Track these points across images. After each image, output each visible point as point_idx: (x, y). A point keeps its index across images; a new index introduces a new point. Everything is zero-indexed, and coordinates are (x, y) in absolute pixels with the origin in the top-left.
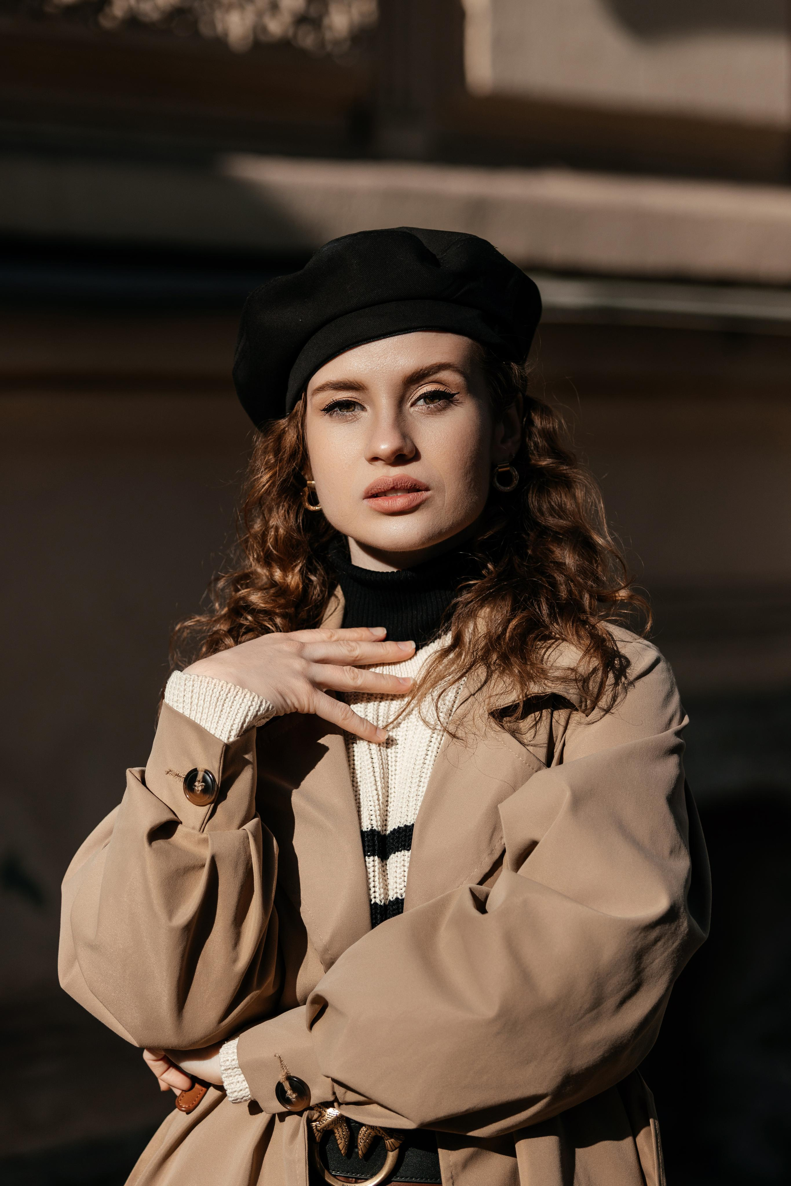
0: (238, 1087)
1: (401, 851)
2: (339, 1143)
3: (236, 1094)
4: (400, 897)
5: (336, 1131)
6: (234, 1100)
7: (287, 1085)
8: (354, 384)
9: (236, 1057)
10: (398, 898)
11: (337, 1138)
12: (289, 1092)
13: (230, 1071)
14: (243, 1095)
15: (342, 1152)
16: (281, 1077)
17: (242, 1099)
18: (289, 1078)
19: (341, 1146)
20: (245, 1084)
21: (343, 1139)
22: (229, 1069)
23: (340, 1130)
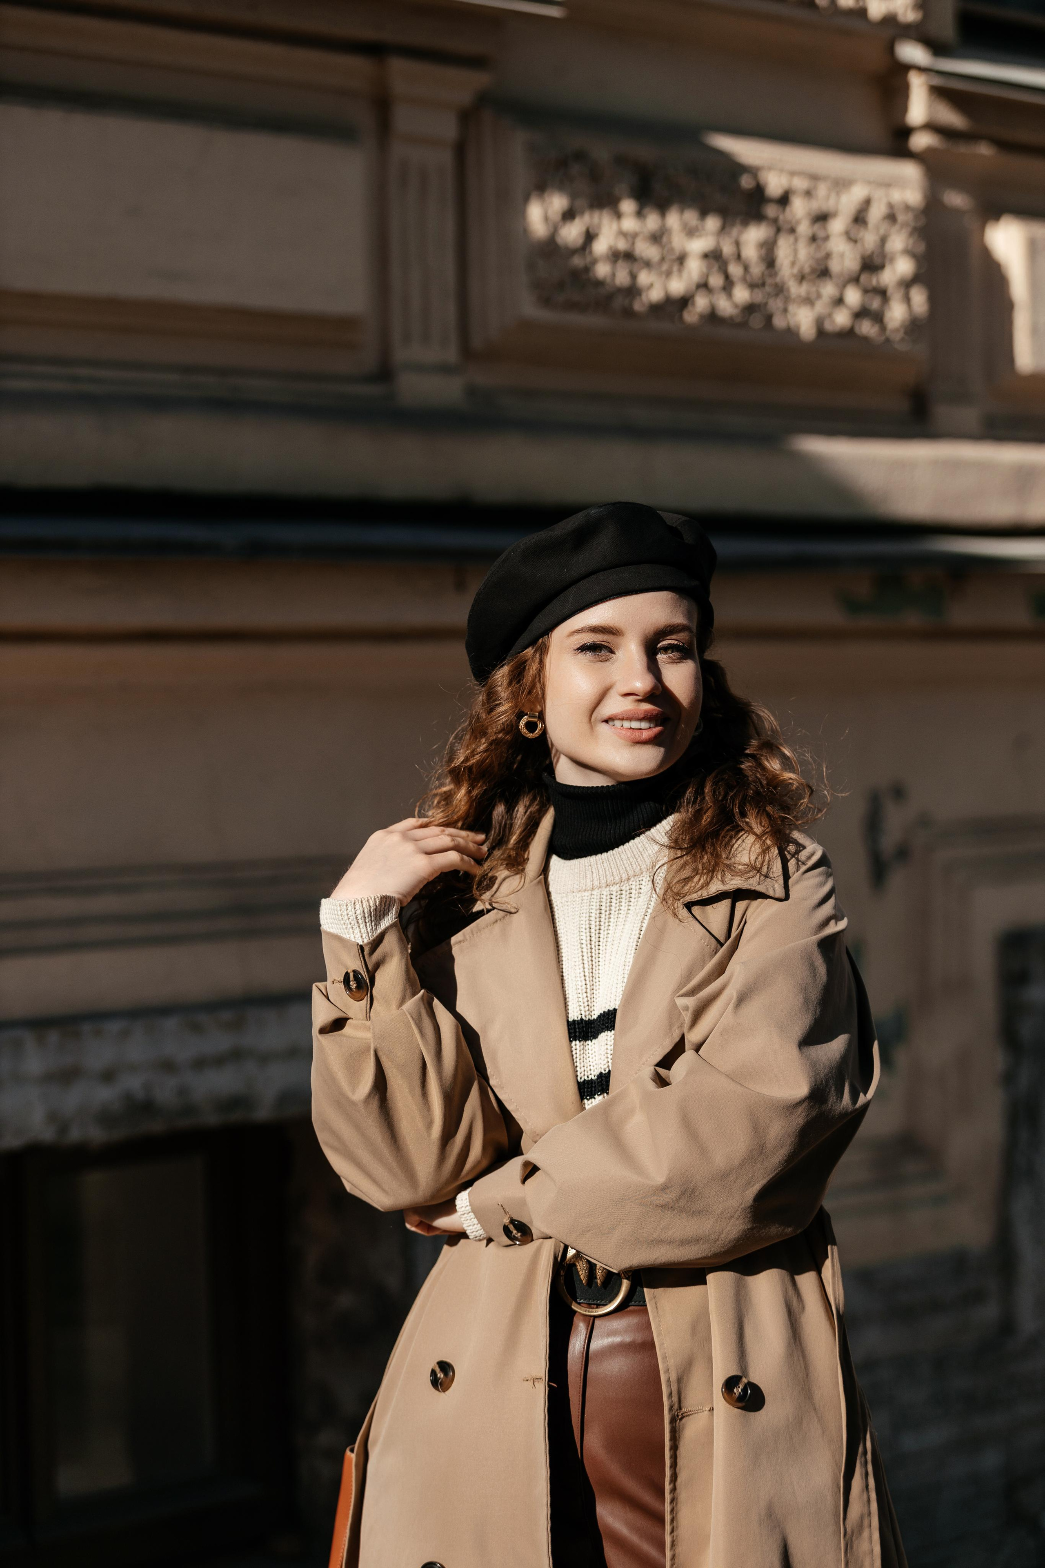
0: (473, 1228)
1: (605, 1032)
2: (580, 1274)
3: (475, 1233)
4: (604, 1072)
5: (577, 1264)
6: (474, 1238)
7: (511, 1227)
8: (613, 629)
9: (468, 1204)
10: (602, 1073)
11: (579, 1270)
12: (515, 1232)
13: (466, 1215)
14: (480, 1234)
15: (584, 1282)
16: (506, 1221)
17: (480, 1236)
18: (512, 1221)
19: (582, 1277)
20: (479, 1227)
21: (583, 1270)
22: (465, 1213)
23: (581, 1263)
